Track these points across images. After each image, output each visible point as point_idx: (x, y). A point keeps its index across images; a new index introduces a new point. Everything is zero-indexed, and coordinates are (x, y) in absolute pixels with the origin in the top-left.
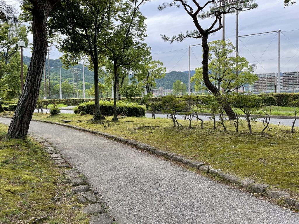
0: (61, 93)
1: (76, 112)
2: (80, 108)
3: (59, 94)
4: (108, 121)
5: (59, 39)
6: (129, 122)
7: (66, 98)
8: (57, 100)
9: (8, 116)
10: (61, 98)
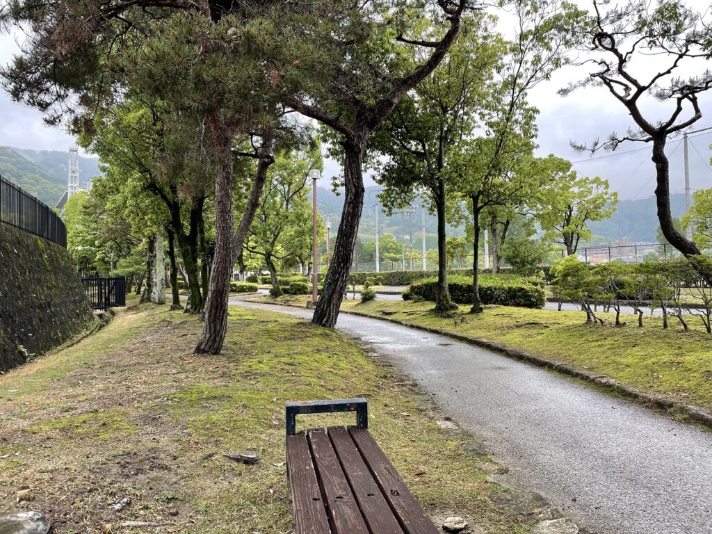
0: (377, 259)
1: (406, 297)
2: (413, 288)
3: (375, 261)
4: (462, 313)
5: (377, 162)
6: (503, 315)
7: (387, 270)
8: (370, 275)
9: (290, 303)
10: (378, 271)
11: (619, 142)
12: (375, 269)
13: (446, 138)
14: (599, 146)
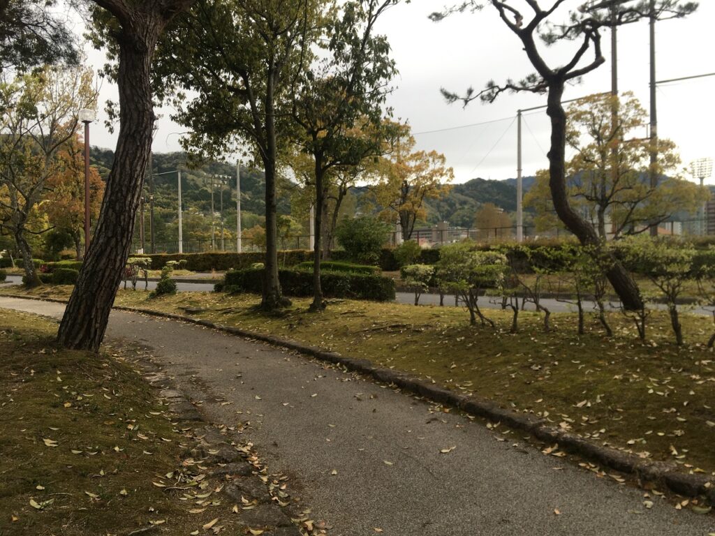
0: (181, 239)
1: (219, 287)
4: (298, 312)
6: (353, 313)
7: (191, 251)
8: (171, 259)
10: (181, 251)
11: (501, 90)
12: (178, 250)
13: (276, 73)
14: (474, 94)
